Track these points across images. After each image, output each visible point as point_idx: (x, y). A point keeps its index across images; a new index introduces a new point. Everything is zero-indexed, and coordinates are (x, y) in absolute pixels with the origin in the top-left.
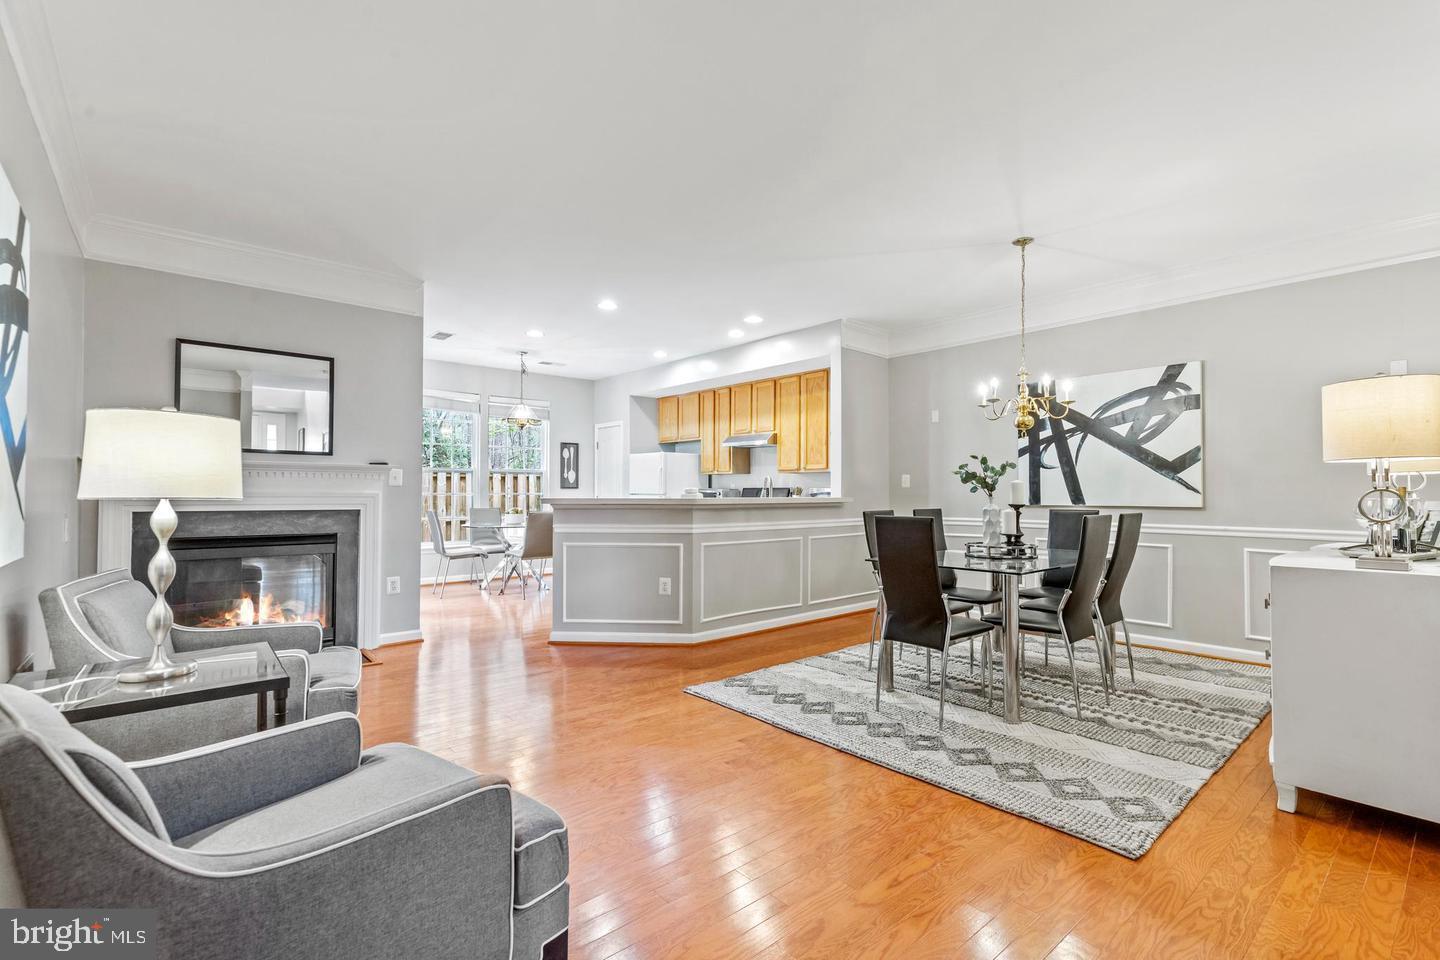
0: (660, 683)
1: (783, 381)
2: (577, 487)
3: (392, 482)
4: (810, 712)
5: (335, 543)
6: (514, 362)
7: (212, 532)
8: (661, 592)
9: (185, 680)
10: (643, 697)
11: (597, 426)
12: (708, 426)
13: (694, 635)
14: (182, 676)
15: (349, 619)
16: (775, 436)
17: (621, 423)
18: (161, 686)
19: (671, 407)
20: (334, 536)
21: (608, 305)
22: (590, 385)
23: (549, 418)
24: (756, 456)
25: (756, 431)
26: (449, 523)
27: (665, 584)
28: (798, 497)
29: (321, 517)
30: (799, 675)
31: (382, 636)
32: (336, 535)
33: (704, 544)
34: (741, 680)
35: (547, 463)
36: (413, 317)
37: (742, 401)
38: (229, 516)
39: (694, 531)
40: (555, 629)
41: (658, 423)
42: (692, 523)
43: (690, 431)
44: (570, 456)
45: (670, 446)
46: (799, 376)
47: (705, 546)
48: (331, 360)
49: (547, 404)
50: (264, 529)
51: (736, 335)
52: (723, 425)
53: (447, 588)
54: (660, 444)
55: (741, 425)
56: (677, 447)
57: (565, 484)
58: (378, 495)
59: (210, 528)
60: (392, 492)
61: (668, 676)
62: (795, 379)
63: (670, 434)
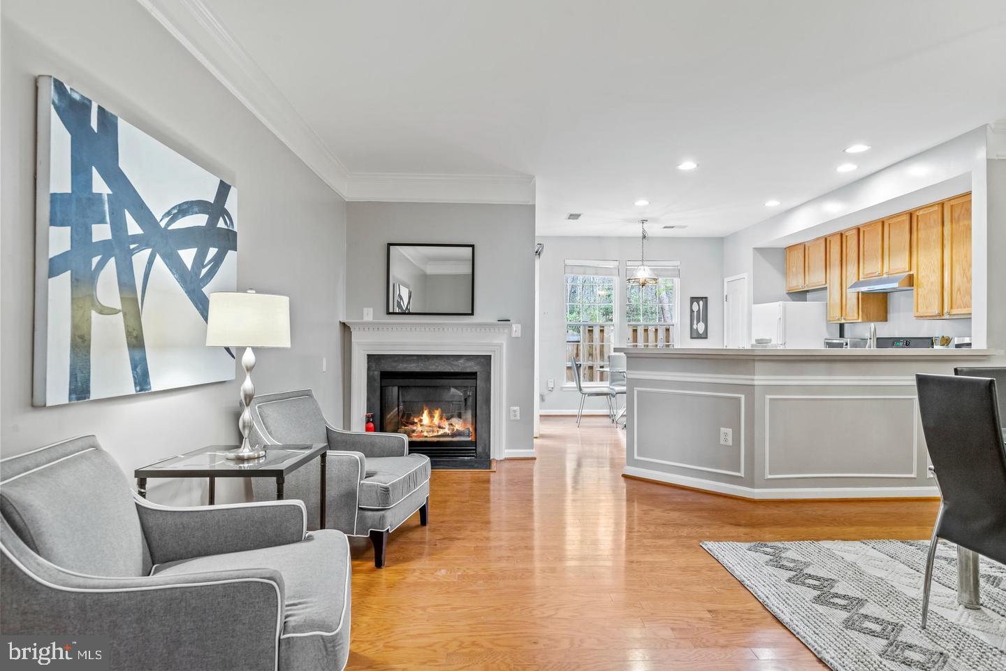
0: (685, 532)
1: (920, 213)
2: (706, 338)
3: (514, 335)
4: (828, 604)
5: (476, 379)
6: (637, 230)
7: (405, 368)
8: (722, 442)
9: (256, 461)
10: (657, 541)
11: (726, 280)
12: (835, 273)
13: (756, 490)
14: (254, 458)
15: (485, 435)
16: (911, 278)
17: (745, 275)
18: (243, 463)
19: (797, 256)
20: (475, 374)
21: (688, 165)
22: (719, 241)
23: (679, 276)
24: (896, 301)
25: (888, 273)
26: (591, 368)
27: (726, 434)
28: (941, 348)
29: (468, 360)
30: (850, 558)
31: (507, 451)
32: (476, 373)
33: (768, 397)
34: (772, 547)
35: (678, 318)
36: (527, 205)
37: (872, 242)
38: (415, 358)
39: (756, 383)
40: (628, 464)
41: (785, 273)
42: (754, 375)
43: (816, 278)
44: (700, 307)
45: (800, 295)
46: (942, 204)
47: (771, 399)
48: (472, 246)
49: (678, 263)
50: (433, 367)
51: (847, 169)
52: (851, 270)
53: (583, 420)
54: (788, 293)
55: (872, 267)
56: (809, 296)
57: (695, 335)
58: (503, 344)
59: (405, 365)
60: (513, 341)
61: (701, 526)
62: (936, 208)
63: (798, 283)
